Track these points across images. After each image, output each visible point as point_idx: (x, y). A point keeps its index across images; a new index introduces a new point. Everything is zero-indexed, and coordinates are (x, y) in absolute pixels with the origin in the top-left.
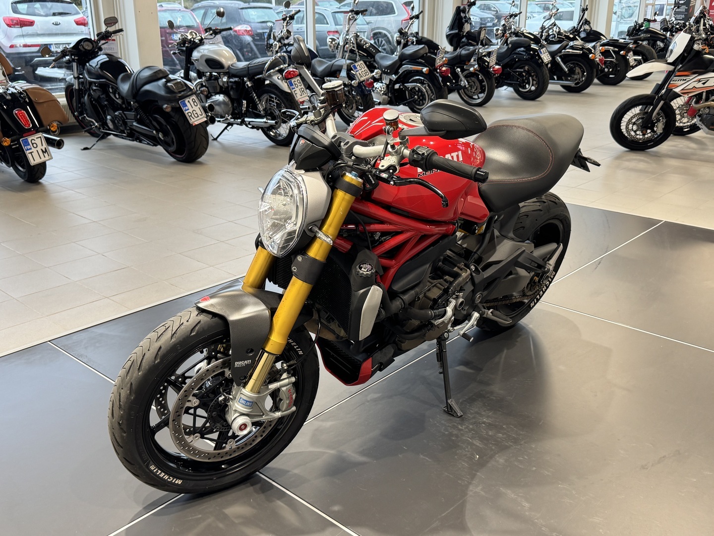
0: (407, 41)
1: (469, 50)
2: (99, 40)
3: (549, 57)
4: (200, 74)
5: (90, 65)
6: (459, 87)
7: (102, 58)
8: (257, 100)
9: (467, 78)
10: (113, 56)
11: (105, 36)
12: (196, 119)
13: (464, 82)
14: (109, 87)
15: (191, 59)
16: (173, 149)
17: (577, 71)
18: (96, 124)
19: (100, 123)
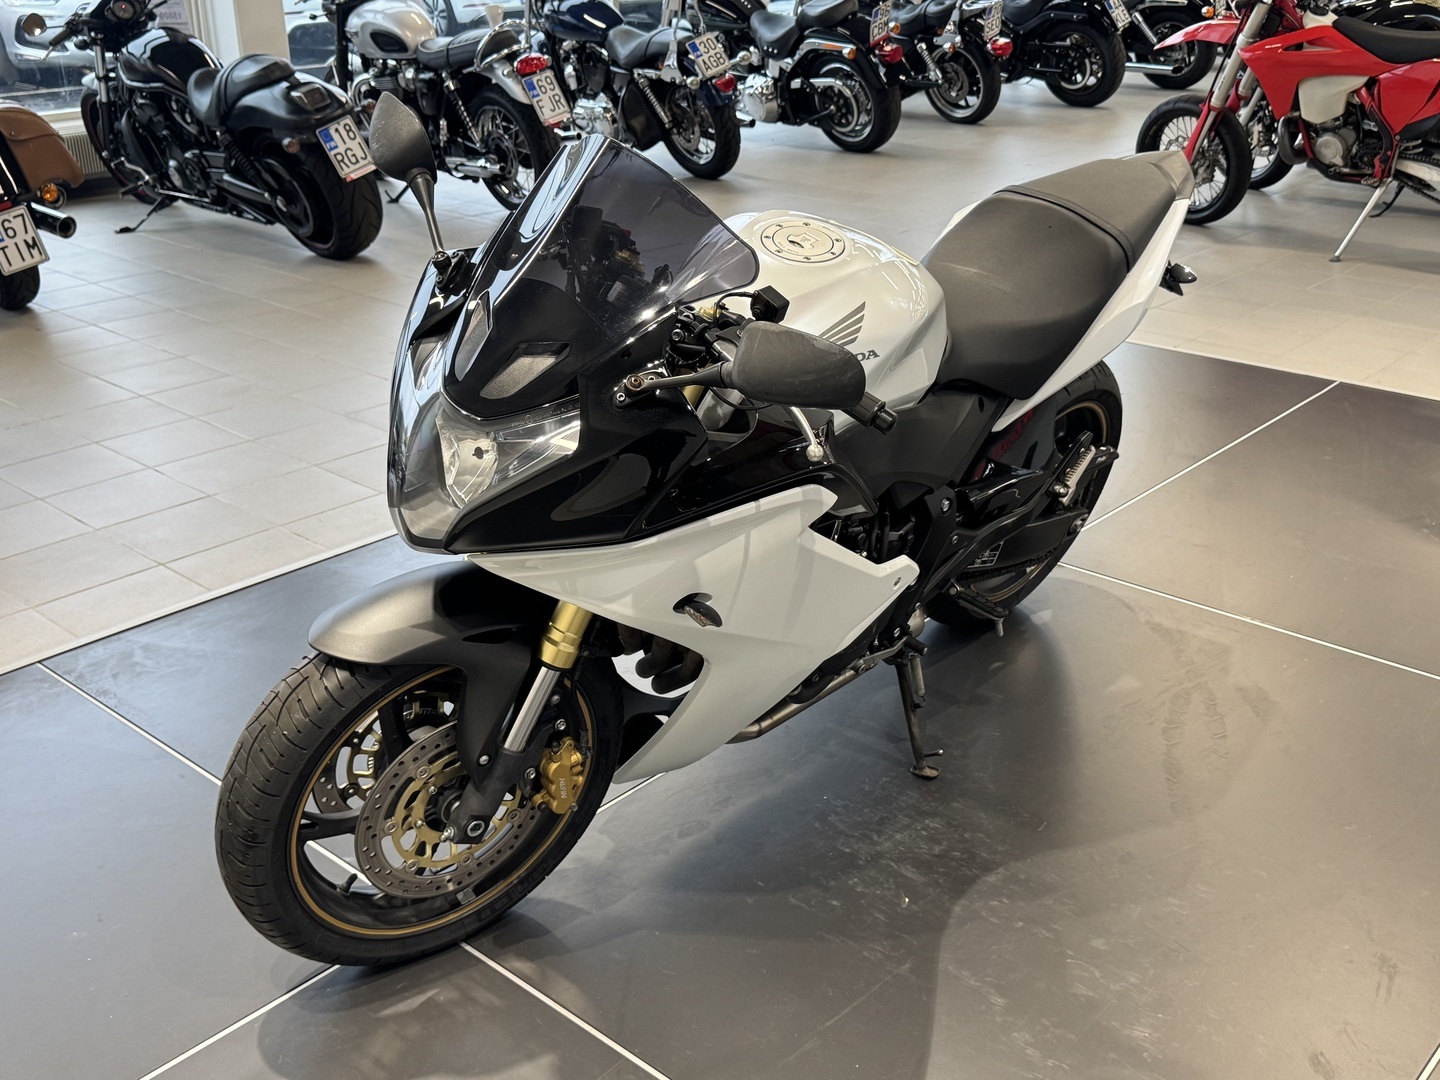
1: (942, 4)
5: (129, 52)
6: (925, 82)
7: (155, 35)
8: (467, 119)
9: (942, 63)
10: (178, 31)
12: (353, 167)
14: (170, 100)
16: (305, 230)
18: (147, 177)
19: (155, 175)
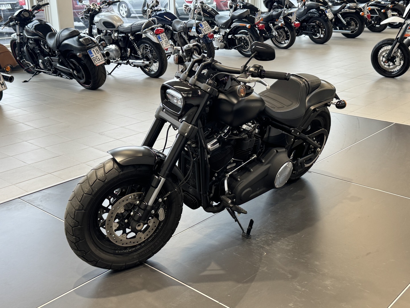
0: (237, 6)
1: (278, 12)
2: (34, 10)
3: (332, 15)
4: (99, 32)
5: (28, 27)
6: (271, 36)
7: (35, 22)
8: (137, 48)
9: (277, 30)
10: (43, 21)
11: (38, 8)
12: (98, 62)
13: (275, 33)
14: (40, 42)
15: (93, 22)
16: (82, 81)
17: (352, 24)
18: (32, 65)
19: (34, 64)
